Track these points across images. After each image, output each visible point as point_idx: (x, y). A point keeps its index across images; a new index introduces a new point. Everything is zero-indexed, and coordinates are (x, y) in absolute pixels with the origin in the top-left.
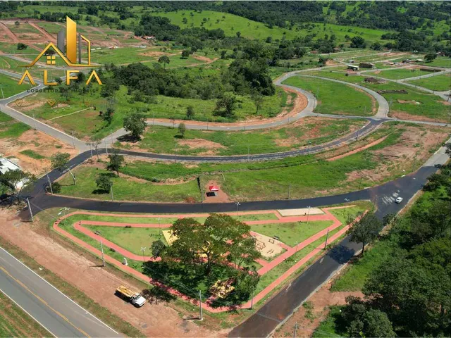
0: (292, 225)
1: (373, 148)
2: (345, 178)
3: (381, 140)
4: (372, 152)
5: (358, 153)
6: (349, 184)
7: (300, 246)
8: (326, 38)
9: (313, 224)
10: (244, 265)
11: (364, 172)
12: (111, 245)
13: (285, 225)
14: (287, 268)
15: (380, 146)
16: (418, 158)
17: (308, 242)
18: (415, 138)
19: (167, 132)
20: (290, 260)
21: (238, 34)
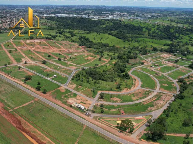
0: (138, 120)
1: (154, 101)
2: (148, 109)
3: (156, 98)
4: (154, 102)
5: (151, 102)
6: (148, 111)
7: (139, 124)
8: (144, 47)
9: (141, 120)
10: (132, 127)
11: (151, 108)
12: (109, 123)
13: (136, 120)
14: (137, 127)
15: (156, 100)
16: (163, 104)
17: (141, 123)
18: (164, 98)
19: (108, 96)
20: (138, 126)
21: (114, 45)
